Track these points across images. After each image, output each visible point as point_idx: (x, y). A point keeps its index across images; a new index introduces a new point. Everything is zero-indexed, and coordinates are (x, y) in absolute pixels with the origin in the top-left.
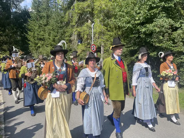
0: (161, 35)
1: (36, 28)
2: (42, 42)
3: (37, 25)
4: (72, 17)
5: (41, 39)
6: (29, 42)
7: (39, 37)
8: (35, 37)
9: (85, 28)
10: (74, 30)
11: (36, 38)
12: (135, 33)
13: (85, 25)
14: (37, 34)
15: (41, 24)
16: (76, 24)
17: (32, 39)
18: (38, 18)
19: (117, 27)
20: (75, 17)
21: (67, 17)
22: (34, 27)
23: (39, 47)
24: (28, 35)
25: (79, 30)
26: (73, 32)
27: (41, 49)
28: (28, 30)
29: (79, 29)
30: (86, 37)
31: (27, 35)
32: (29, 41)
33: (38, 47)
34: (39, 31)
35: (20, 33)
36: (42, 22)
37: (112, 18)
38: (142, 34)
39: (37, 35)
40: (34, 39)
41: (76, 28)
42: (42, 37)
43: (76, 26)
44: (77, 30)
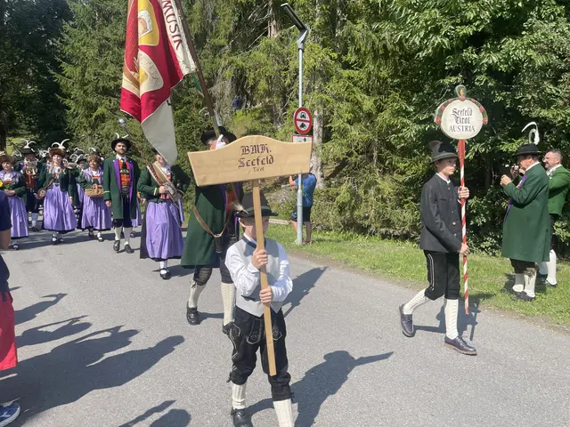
0: (545, 78)
1: (92, 53)
2: (110, 100)
3: (95, 41)
4: (214, 16)
5: (106, 92)
6: (67, 102)
7: (101, 84)
8: (86, 85)
9: (262, 54)
10: (223, 63)
11: (90, 88)
12: (450, 70)
13: (262, 45)
14: (95, 75)
15: (107, 39)
16: (228, 42)
17: (76, 92)
18: (95, 19)
19: (381, 52)
20: (227, 18)
21: (197, 16)
22: (84, 49)
23: (102, 118)
24: (64, 75)
25: (240, 63)
26: (220, 70)
27: (108, 125)
28: (64, 60)
29: (238, 60)
30: (263, 85)
31: (59, 76)
32: (67, 96)
33: (97, 117)
34: (100, 63)
35: (34, 71)
36: (112, 32)
37: (359, 21)
38: (480, 73)
39: (93, 77)
40: (85, 91)
41: (229, 55)
42: (112, 84)
43: (228, 48)
44: (232, 62)
